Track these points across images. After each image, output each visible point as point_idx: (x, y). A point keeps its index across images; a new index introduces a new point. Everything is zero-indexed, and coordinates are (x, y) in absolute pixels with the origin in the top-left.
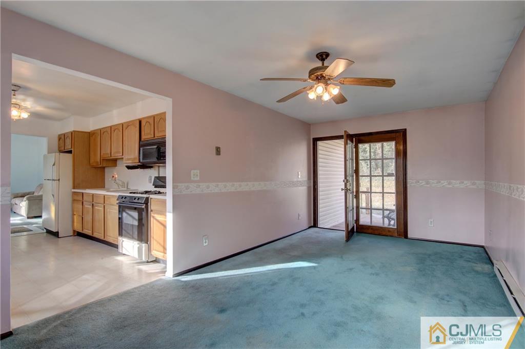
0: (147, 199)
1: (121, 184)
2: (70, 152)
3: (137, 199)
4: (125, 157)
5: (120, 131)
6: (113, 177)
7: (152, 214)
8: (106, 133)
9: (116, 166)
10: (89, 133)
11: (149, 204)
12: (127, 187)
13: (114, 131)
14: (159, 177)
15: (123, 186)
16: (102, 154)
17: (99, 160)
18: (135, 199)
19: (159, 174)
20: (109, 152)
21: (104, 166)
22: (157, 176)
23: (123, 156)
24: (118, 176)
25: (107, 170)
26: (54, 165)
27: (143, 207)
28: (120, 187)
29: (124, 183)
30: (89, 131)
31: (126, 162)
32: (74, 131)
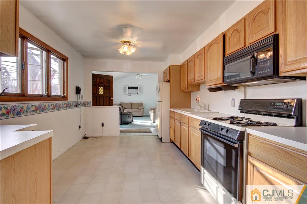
0: (242, 133)
1: (203, 106)
2: (168, 81)
3: (225, 130)
4: (206, 80)
5: (202, 55)
6: (197, 99)
7: (250, 159)
8: (191, 61)
9: (199, 90)
10: (180, 65)
11: (245, 142)
12: (208, 109)
13: (197, 57)
14: (246, 99)
15: (205, 108)
16: (188, 80)
17: (186, 86)
18: (222, 129)
19: (246, 95)
20: (193, 78)
21: (190, 90)
22: (244, 98)
23: (205, 79)
24: (200, 99)
25: (192, 94)
26: (159, 91)
27: (236, 146)
28: (202, 108)
29: (206, 105)
30: (180, 64)
31: (208, 85)
32: (171, 65)
